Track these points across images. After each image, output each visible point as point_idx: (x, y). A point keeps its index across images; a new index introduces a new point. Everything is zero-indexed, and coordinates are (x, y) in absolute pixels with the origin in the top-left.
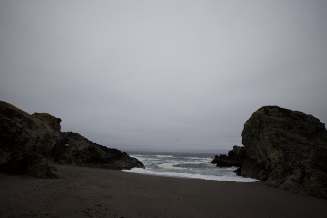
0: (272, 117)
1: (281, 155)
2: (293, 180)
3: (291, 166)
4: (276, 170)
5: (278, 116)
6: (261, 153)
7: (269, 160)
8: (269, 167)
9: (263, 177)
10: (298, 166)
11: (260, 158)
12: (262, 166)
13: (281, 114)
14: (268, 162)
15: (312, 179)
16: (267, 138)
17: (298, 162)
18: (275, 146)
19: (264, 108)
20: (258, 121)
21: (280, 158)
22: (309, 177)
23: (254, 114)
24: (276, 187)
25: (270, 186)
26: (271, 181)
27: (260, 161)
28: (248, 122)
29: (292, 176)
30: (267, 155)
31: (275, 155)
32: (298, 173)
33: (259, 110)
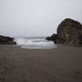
0: (68, 23)
1: (69, 35)
2: (72, 43)
3: (72, 39)
4: (67, 40)
5: (70, 22)
6: (63, 35)
7: (65, 37)
8: (65, 39)
9: (63, 43)
10: (74, 38)
11: (62, 37)
12: (63, 39)
13: (71, 22)
14: (64, 38)
15: (77, 42)
16: (66, 30)
17: (74, 37)
18: (68, 33)
19: (66, 19)
20: (64, 24)
21: (69, 37)
22: (76, 42)
23: (63, 21)
24: (67, 45)
25: (65, 45)
26: (65, 44)
27: (62, 38)
28: (60, 24)
29: (71, 42)
30: (65, 36)
31: (67, 36)
32: (73, 40)
33: (65, 20)
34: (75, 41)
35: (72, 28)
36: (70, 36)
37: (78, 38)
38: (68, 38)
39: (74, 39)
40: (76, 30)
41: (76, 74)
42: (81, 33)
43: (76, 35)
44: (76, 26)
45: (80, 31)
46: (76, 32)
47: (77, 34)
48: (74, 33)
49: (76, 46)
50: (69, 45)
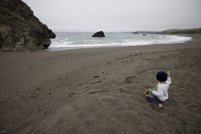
34: (26, 41)
35: (12, 14)
36: (14, 32)
37: (30, 35)
38: (9, 35)
39: (24, 36)
40: (23, 19)
41: (35, 93)
42: (34, 26)
43: (25, 29)
44: (21, 11)
45: (31, 22)
46: (25, 23)
47: (27, 27)
48: (20, 25)
49: (32, 50)
50: (17, 51)
